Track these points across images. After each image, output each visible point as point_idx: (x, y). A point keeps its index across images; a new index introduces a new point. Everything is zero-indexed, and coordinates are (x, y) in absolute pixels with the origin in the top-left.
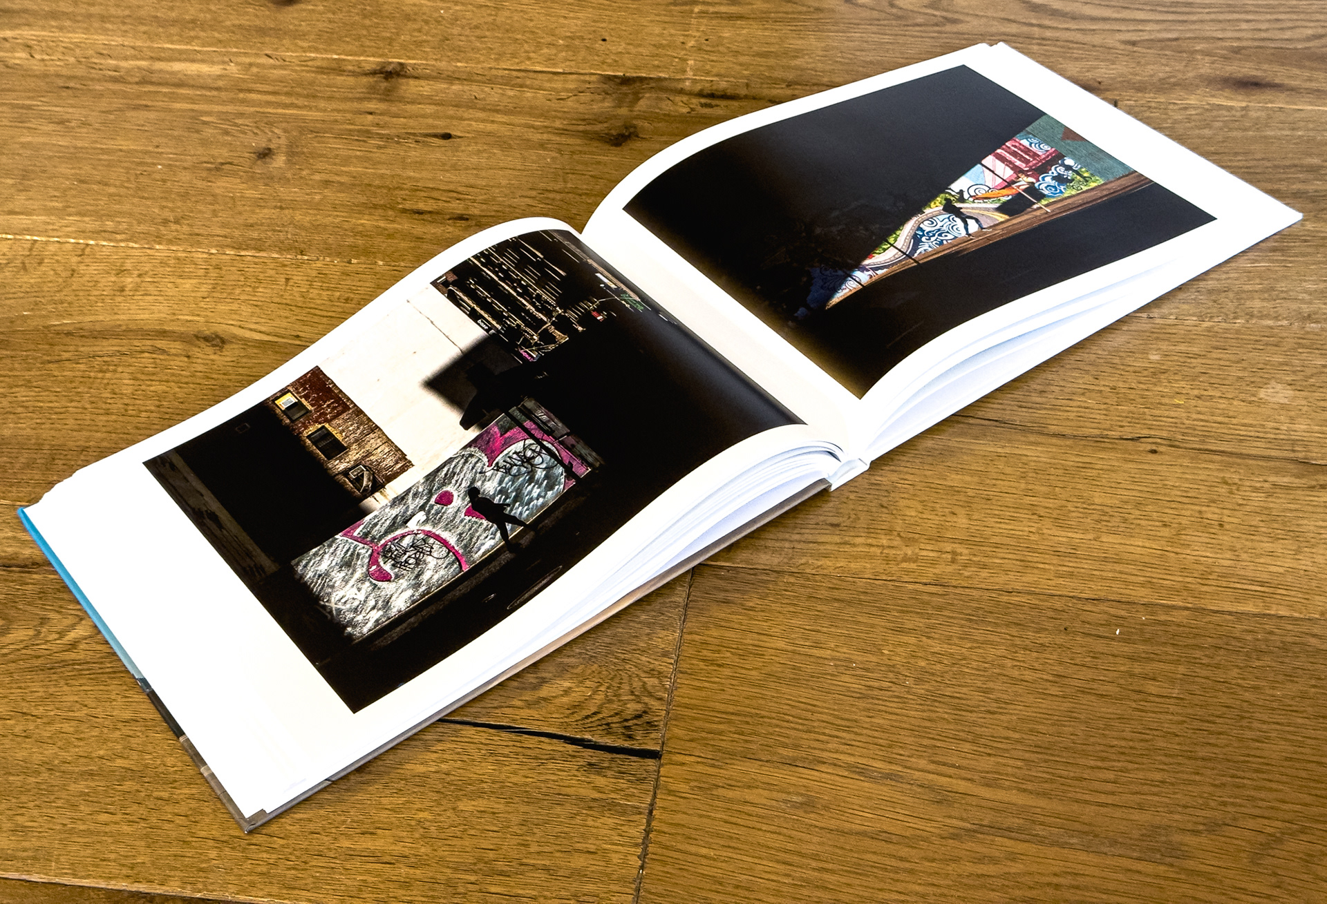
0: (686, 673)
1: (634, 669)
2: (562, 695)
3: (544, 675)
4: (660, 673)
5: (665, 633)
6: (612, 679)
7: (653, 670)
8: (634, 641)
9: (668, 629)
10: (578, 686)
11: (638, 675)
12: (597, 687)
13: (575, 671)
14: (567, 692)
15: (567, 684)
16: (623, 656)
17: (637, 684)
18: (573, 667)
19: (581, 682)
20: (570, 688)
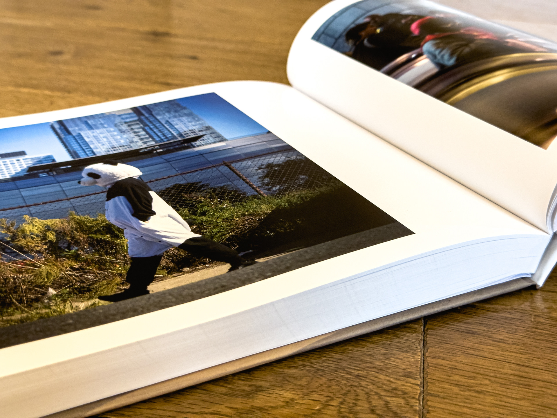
0: (438, 396)
1: (371, 387)
2: (282, 407)
3: (260, 383)
4: (405, 393)
5: (404, 355)
6: (345, 394)
7: (395, 389)
8: (368, 359)
9: (407, 352)
10: (303, 398)
11: (377, 394)
12: (326, 401)
13: (298, 383)
14: (288, 403)
15: (288, 395)
16: (356, 373)
17: (376, 402)
18: (296, 378)
19: (307, 395)
20: (292, 400)
